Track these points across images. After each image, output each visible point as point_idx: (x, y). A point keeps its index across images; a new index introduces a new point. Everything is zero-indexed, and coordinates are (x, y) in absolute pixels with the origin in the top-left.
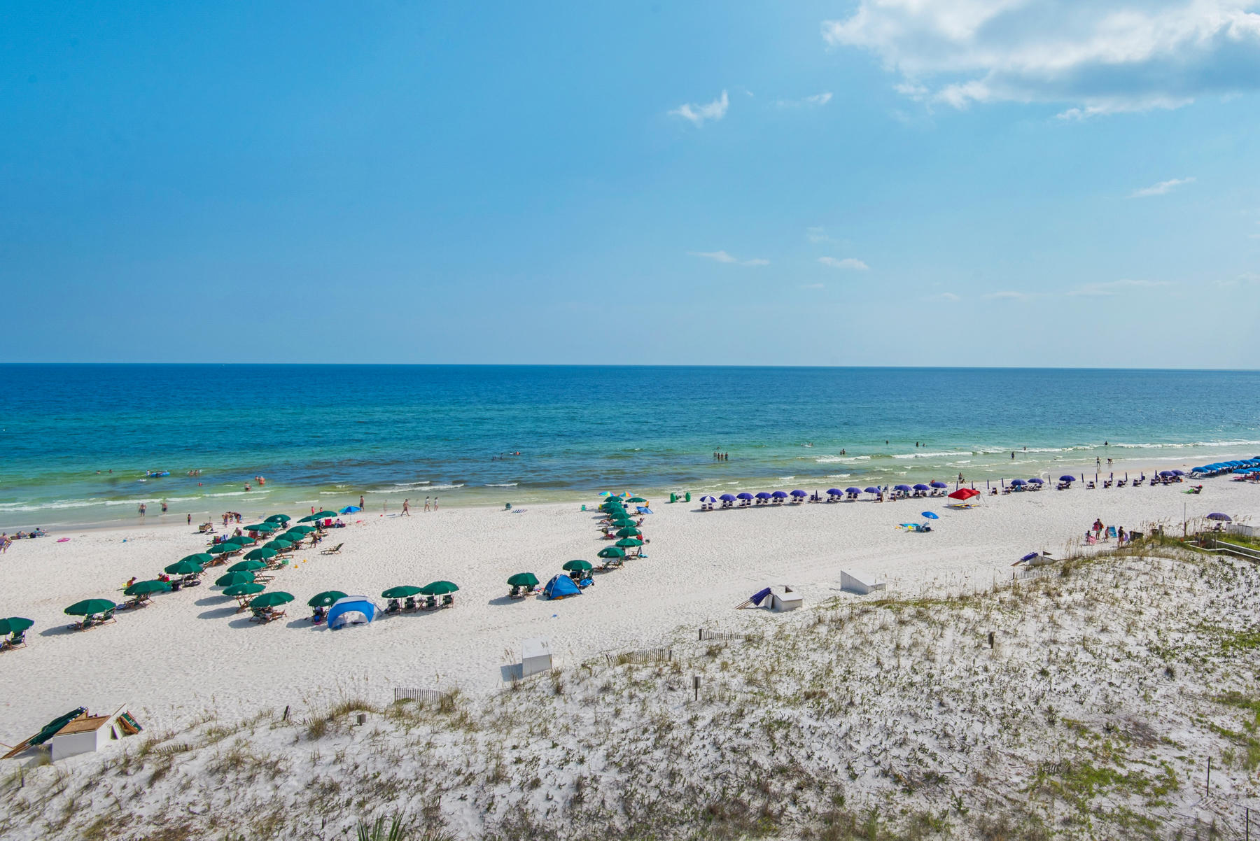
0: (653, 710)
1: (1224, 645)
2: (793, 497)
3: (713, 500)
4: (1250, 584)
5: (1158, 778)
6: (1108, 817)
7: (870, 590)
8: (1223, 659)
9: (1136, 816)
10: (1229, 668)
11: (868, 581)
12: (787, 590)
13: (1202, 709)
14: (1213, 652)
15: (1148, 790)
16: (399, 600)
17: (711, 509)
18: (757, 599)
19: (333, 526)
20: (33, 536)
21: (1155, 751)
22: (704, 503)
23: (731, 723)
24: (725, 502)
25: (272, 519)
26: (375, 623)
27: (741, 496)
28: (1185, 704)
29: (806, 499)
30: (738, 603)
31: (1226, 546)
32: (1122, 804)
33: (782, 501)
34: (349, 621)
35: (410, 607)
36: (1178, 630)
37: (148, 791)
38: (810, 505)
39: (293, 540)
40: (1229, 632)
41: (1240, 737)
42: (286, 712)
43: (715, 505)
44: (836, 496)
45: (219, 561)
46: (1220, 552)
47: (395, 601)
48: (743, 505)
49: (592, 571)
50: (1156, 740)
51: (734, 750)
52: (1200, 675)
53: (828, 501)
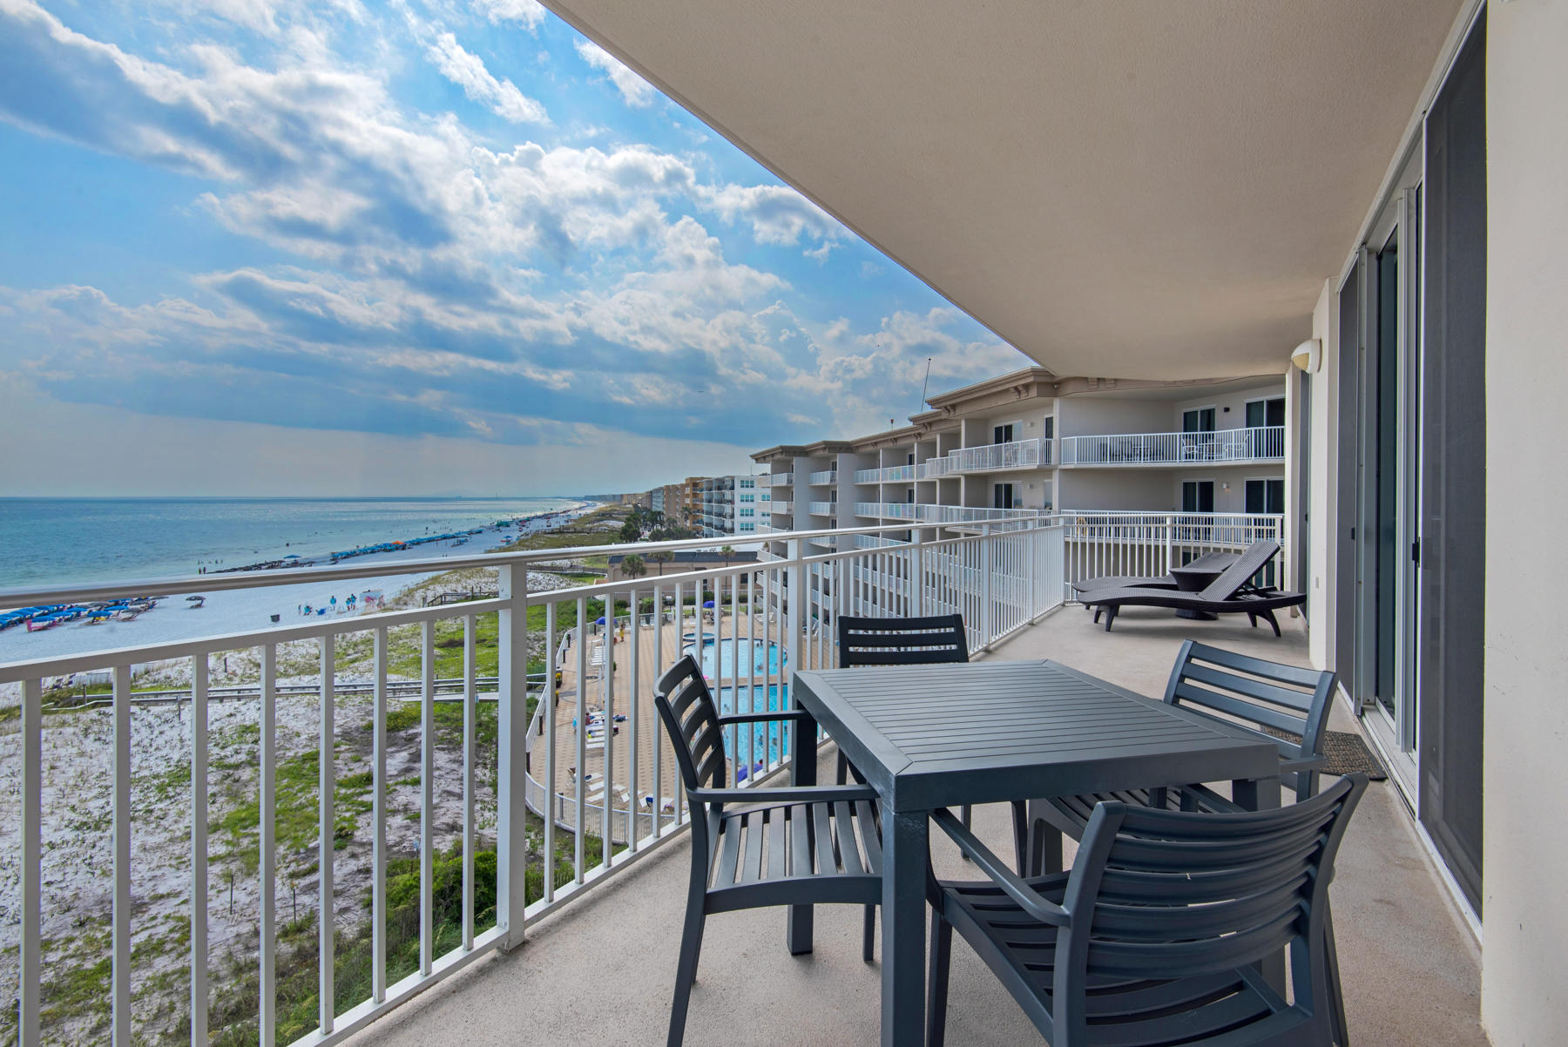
1: (161, 788)
4: (150, 726)
5: (171, 931)
6: (142, 994)
8: (168, 802)
9: (174, 973)
10: (181, 806)
13: (177, 852)
14: (153, 800)
15: (168, 947)
21: (150, 912)
28: (155, 858)
31: (93, 699)
32: (149, 974)
36: (96, 797)
40: (156, 776)
41: (229, 854)
46: (94, 706)
50: (145, 904)
52: (154, 825)
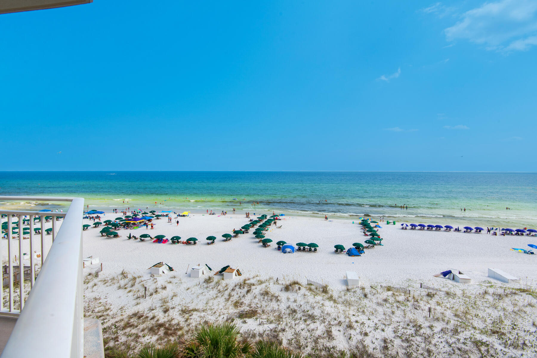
0: (409, 316)
2: (445, 228)
3: (407, 226)
7: (510, 281)
11: (508, 277)
12: (460, 273)
16: (301, 247)
17: (406, 229)
18: (445, 274)
19: (278, 219)
20: (213, 214)
22: (403, 226)
23: (453, 335)
24: (412, 227)
25: (263, 216)
26: (295, 253)
27: (420, 225)
29: (452, 230)
30: (434, 274)
33: (440, 229)
34: (287, 251)
35: (304, 250)
37: (246, 296)
38: (455, 232)
39: (269, 223)
42: (277, 279)
43: (407, 228)
44: (469, 230)
45: (253, 227)
47: (300, 247)
48: (421, 229)
49: (364, 248)
51: (459, 349)
53: (465, 232)
